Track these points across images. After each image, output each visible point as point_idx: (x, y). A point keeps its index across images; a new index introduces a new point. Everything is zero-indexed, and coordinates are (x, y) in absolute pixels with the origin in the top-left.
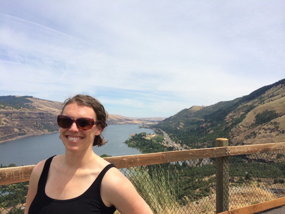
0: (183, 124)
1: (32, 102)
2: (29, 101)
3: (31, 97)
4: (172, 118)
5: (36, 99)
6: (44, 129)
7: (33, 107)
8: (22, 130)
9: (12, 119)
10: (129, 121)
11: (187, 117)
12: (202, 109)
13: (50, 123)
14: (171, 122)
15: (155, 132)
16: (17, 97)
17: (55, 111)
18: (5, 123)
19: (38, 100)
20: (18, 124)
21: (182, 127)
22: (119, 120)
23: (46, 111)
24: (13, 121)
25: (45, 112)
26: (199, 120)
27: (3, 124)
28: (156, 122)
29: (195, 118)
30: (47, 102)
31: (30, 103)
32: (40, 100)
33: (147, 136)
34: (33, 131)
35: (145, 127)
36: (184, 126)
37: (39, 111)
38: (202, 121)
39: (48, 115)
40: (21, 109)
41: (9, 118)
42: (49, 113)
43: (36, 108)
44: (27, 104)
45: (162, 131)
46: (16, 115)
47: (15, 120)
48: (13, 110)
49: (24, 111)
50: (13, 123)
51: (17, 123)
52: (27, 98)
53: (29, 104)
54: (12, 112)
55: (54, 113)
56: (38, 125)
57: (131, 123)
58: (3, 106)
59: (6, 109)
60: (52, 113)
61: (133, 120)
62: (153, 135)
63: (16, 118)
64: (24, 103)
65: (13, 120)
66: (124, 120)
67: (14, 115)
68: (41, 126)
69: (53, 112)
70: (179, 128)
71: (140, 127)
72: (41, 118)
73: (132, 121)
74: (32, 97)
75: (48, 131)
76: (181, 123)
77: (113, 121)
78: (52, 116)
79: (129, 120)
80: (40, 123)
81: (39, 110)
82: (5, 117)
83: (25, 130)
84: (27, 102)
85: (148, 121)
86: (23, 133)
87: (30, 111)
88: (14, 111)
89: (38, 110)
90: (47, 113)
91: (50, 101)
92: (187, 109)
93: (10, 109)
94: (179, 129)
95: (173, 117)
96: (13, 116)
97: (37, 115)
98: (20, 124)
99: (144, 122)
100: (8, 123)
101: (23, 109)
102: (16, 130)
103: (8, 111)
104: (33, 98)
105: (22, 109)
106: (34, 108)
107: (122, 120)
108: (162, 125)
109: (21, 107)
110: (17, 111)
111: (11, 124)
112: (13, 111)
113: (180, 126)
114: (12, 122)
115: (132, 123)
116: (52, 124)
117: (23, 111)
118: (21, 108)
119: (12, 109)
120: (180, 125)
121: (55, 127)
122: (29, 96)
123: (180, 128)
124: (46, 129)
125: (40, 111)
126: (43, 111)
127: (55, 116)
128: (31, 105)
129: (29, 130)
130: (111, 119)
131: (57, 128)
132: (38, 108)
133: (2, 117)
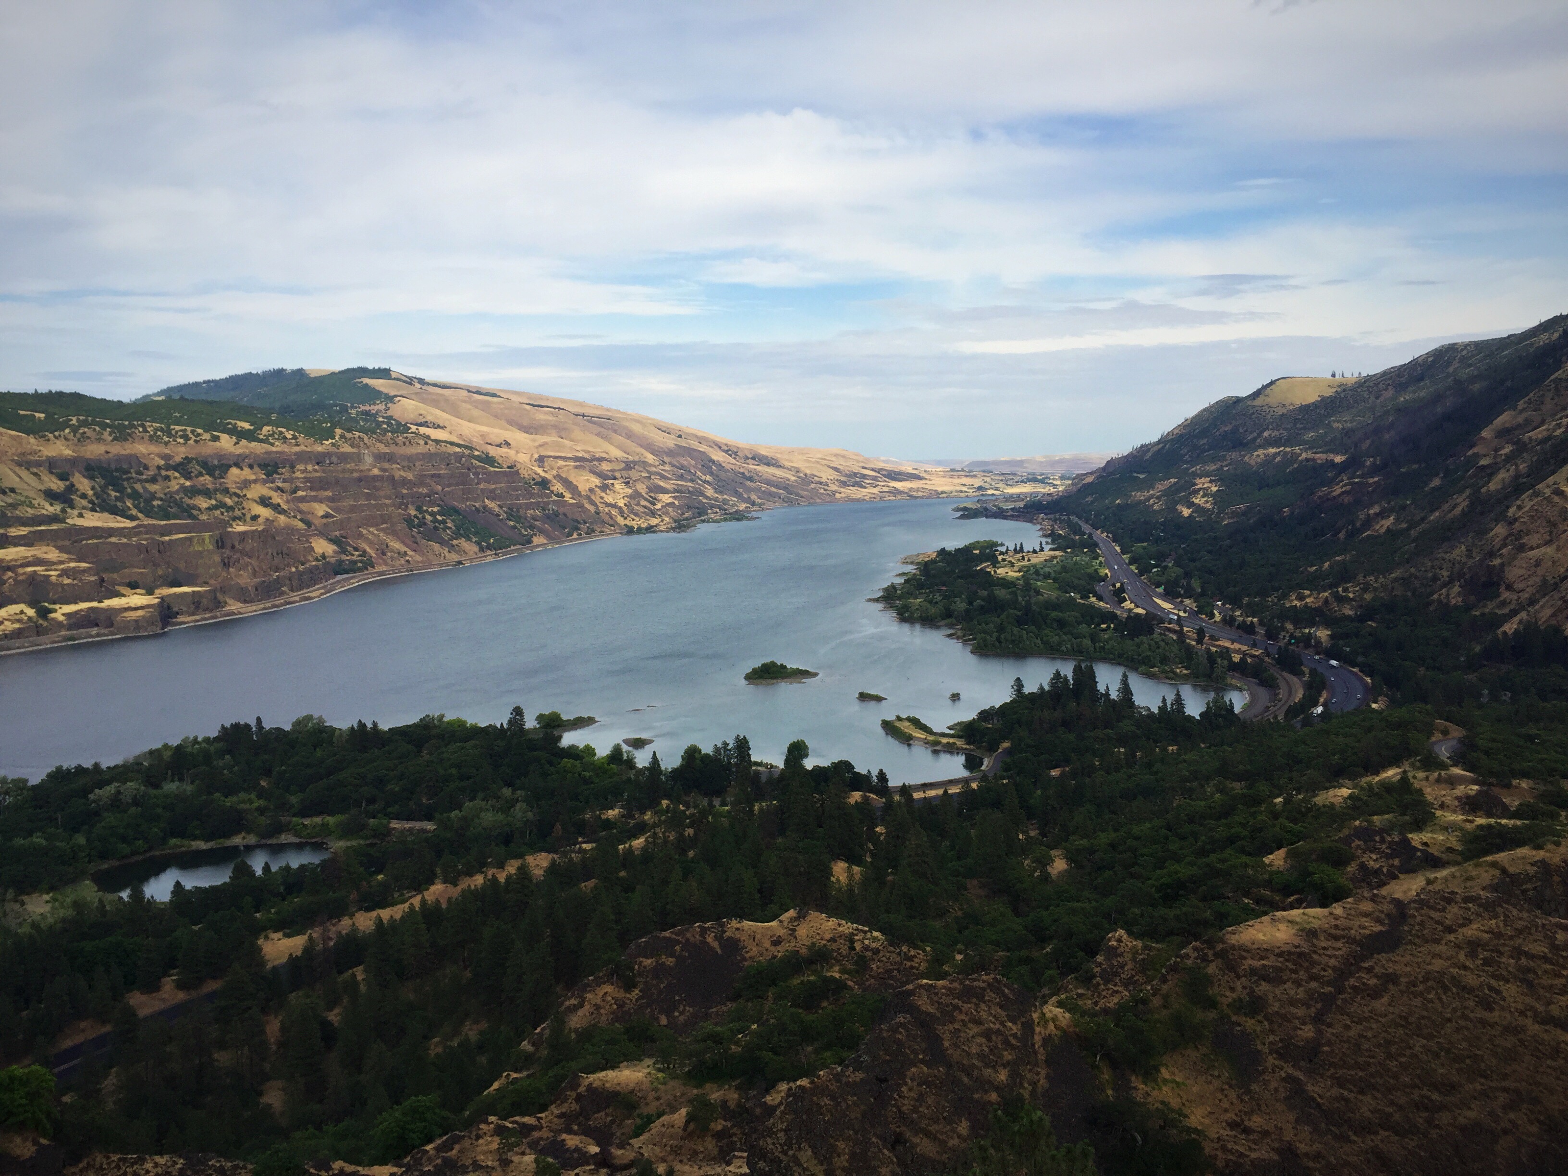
0: (1214, 489)
1: (390, 399)
2: (375, 395)
3: (384, 373)
5: (410, 381)
6: (456, 538)
7: (399, 423)
8: (350, 545)
9: (295, 488)
10: (900, 480)
11: (1238, 445)
12: (1329, 392)
13: (485, 507)
14: (1142, 476)
15: (1045, 536)
16: (312, 376)
17: (507, 444)
18: (264, 512)
19: (418, 386)
20: (327, 516)
21: (1208, 506)
22: (846, 476)
23: (460, 446)
24: (303, 499)
25: (458, 450)
26: (1307, 460)
27: (255, 518)
28: (1055, 482)
29: (1288, 449)
30: (465, 393)
31: (382, 407)
32: (429, 384)
33: (1004, 560)
34: (403, 549)
36: (1219, 498)
37: (426, 443)
38: (1332, 464)
39: (474, 462)
40: (337, 438)
41: (280, 485)
42: (476, 453)
43: (413, 428)
44: (367, 408)
45: (1086, 528)
46: (315, 471)
47: (313, 493)
48: (297, 445)
49: (352, 446)
50: (301, 512)
51: (320, 509)
52: (366, 381)
53: (374, 408)
54: (296, 454)
55: (504, 450)
56: (428, 517)
57: (911, 489)
58: (246, 426)
59: (261, 441)
60: (493, 451)
61: (923, 475)
62: (1035, 552)
63: (317, 484)
64: (353, 407)
65: (301, 493)
66: (875, 478)
67: (303, 472)
68: (443, 522)
69: (499, 446)
70: (1186, 511)
71: (968, 514)
72: (441, 479)
73: (919, 478)
74: (389, 370)
75: (476, 549)
76: (1198, 481)
77: (813, 486)
78: (492, 469)
79: (900, 473)
80: (436, 509)
81: (428, 437)
82: (265, 482)
83: (364, 546)
84: (363, 403)
85: (1008, 478)
86: (354, 558)
87: (383, 449)
88: (303, 448)
89: (422, 442)
90: (467, 452)
91: (478, 392)
92: (1238, 400)
93: (285, 438)
94: (1190, 516)
95: (1156, 448)
96: (298, 474)
97: (418, 464)
98: (339, 517)
99: (983, 485)
100: (279, 513)
101: (348, 435)
102: (322, 547)
103: (274, 449)
104: (394, 375)
105: (342, 436)
106: (401, 428)
107: (864, 476)
108: (1088, 499)
109: (334, 426)
110: (320, 449)
111: (295, 517)
112: (297, 449)
113: (1198, 500)
114: (300, 505)
115: (918, 490)
116: (497, 509)
117: (347, 449)
118: (338, 431)
119: (295, 438)
120: (1196, 492)
121: (514, 527)
122: (371, 367)
123: (1198, 509)
124: (469, 539)
125: (430, 442)
126: (446, 442)
127: (509, 467)
128: (383, 417)
129: (387, 546)
130: (802, 475)
131: (523, 530)
132: (423, 430)
133: (246, 484)
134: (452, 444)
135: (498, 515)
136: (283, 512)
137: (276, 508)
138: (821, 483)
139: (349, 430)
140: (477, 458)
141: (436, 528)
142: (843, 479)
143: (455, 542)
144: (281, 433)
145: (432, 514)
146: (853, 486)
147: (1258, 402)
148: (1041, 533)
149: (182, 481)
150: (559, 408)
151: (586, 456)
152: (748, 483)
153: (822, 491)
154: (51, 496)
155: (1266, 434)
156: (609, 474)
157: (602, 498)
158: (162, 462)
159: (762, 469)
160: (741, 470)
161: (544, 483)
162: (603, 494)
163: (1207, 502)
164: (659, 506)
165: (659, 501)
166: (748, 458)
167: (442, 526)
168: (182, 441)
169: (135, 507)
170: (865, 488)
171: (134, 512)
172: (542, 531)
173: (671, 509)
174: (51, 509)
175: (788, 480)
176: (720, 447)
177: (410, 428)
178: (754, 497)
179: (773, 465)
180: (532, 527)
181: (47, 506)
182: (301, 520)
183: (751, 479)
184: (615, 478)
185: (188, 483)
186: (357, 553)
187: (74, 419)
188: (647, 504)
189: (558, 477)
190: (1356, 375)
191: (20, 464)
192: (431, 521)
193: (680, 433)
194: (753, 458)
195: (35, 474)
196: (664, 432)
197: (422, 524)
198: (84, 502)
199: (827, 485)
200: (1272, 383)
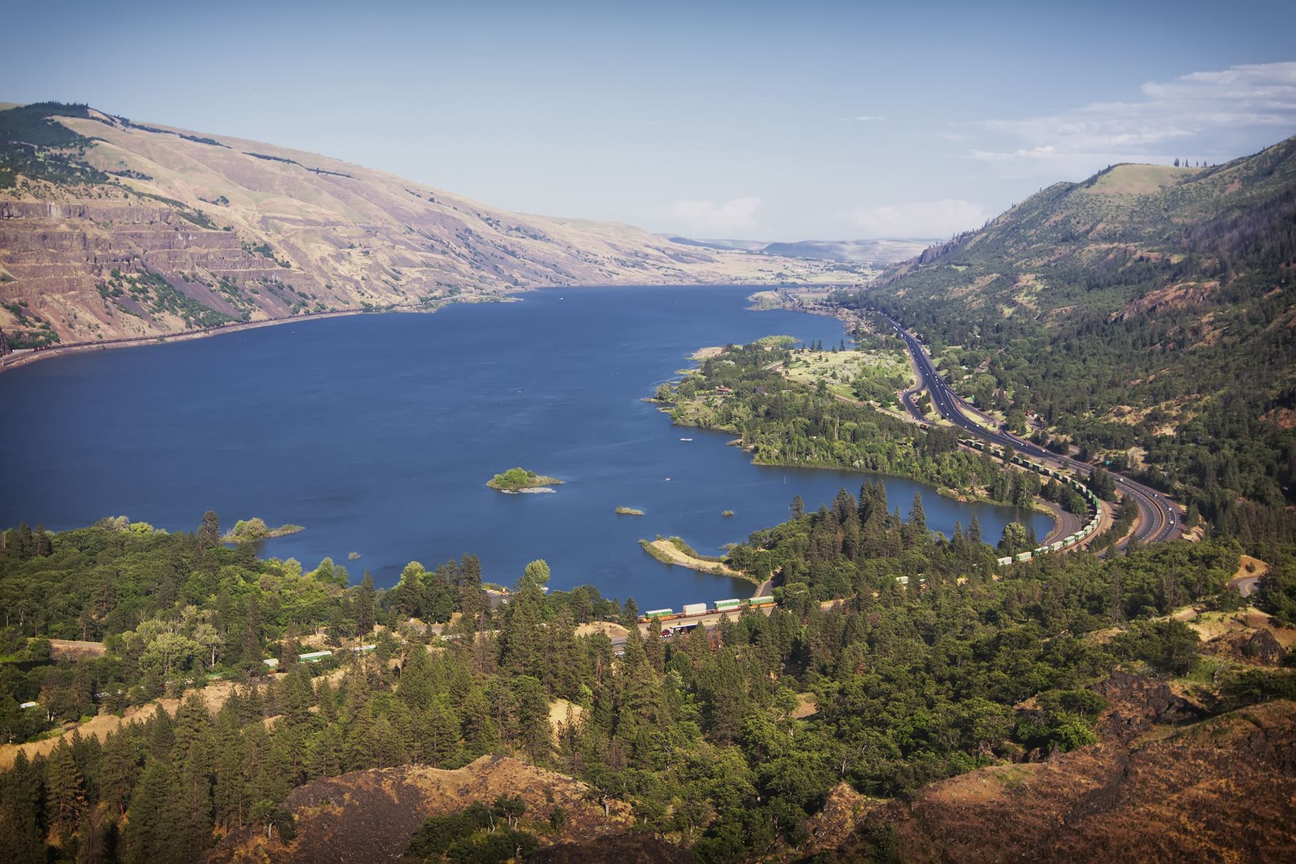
0: (1039, 287)
1: (86, 142)
2: (67, 137)
3: (80, 111)
4: (971, 244)
5: (111, 121)
6: (159, 311)
7: (95, 172)
8: (31, 315)
10: (687, 263)
11: (1069, 238)
12: (1171, 183)
13: (195, 275)
14: (961, 269)
17: (224, 201)
19: (122, 127)
21: (1031, 306)
22: (626, 254)
23: (167, 201)
26: (1141, 258)
28: (866, 272)
29: (1122, 246)
30: (178, 138)
31: (75, 151)
32: (134, 126)
33: (798, 360)
34: (95, 320)
36: (1044, 298)
37: (127, 197)
38: (1167, 265)
39: (184, 221)
40: (18, 186)
42: (187, 211)
43: (112, 178)
44: (58, 152)
49: (36, 196)
52: (57, 118)
53: (67, 152)
55: (220, 208)
56: (126, 286)
57: (700, 273)
60: (206, 209)
61: (716, 257)
62: (834, 351)
64: (39, 150)
66: (659, 259)
68: (144, 291)
69: (215, 203)
70: (1008, 312)
72: (142, 240)
74: (87, 107)
75: (184, 324)
76: (1022, 278)
77: (586, 264)
78: (204, 230)
79: (689, 254)
80: (135, 275)
81: (130, 189)
83: (47, 316)
84: (53, 145)
86: (35, 330)
87: (75, 202)
89: (121, 194)
90: (175, 209)
91: (193, 138)
92: (1071, 187)
94: (1011, 317)
95: (978, 238)
97: (116, 221)
98: (17, 280)
99: (785, 272)
101: (32, 183)
104: (92, 114)
105: (24, 184)
106: (98, 176)
107: (647, 256)
108: (901, 293)
109: (15, 171)
113: (1020, 299)
115: (708, 274)
116: (209, 279)
117: (29, 199)
118: (20, 178)
120: (1020, 290)
121: (229, 301)
122: (64, 103)
123: (1021, 310)
124: (174, 312)
125: (131, 195)
126: (150, 196)
127: (225, 229)
128: (77, 163)
129: (76, 317)
130: (574, 251)
131: (239, 304)
132: (124, 180)
134: (157, 198)
135: (209, 285)
138: (596, 262)
139: (33, 178)
140: (187, 216)
141: (135, 298)
142: (623, 258)
143: (156, 315)
145: (131, 281)
146: (633, 266)
147: (1094, 190)
150: (289, 161)
151: (320, 220)
152: (510, 258)
153: (597, 271)
155: (1100, 227)
156: (346, 241)
157: (335, 269)
159: (527, 242)
160: (503, 243)
161: (266, 250)
162: (337, 265)
163: (1030, 302)
164: (403, 282)
165: (403, 276)
166: (511, 229)
167: (142, 296)
170: (647, 269)
172: (262, 306)
173: (417, 285)
175: (558, 256)
176: (479, 215)
177: (108, 178)
178: (516, 275)
179: (541, 238)
180: (251, 301)
183: (513, 254)
184: (352, 247)
186: (38, 324)
188: (390, 279)
189: (284, 242)
190: (1201, 164)
192: (130, 290)
193: (432, 196)
194: (518, 229)
196: (413, 194)
197: (118, 292)
199: (603, 264)
200: (1109, 169)
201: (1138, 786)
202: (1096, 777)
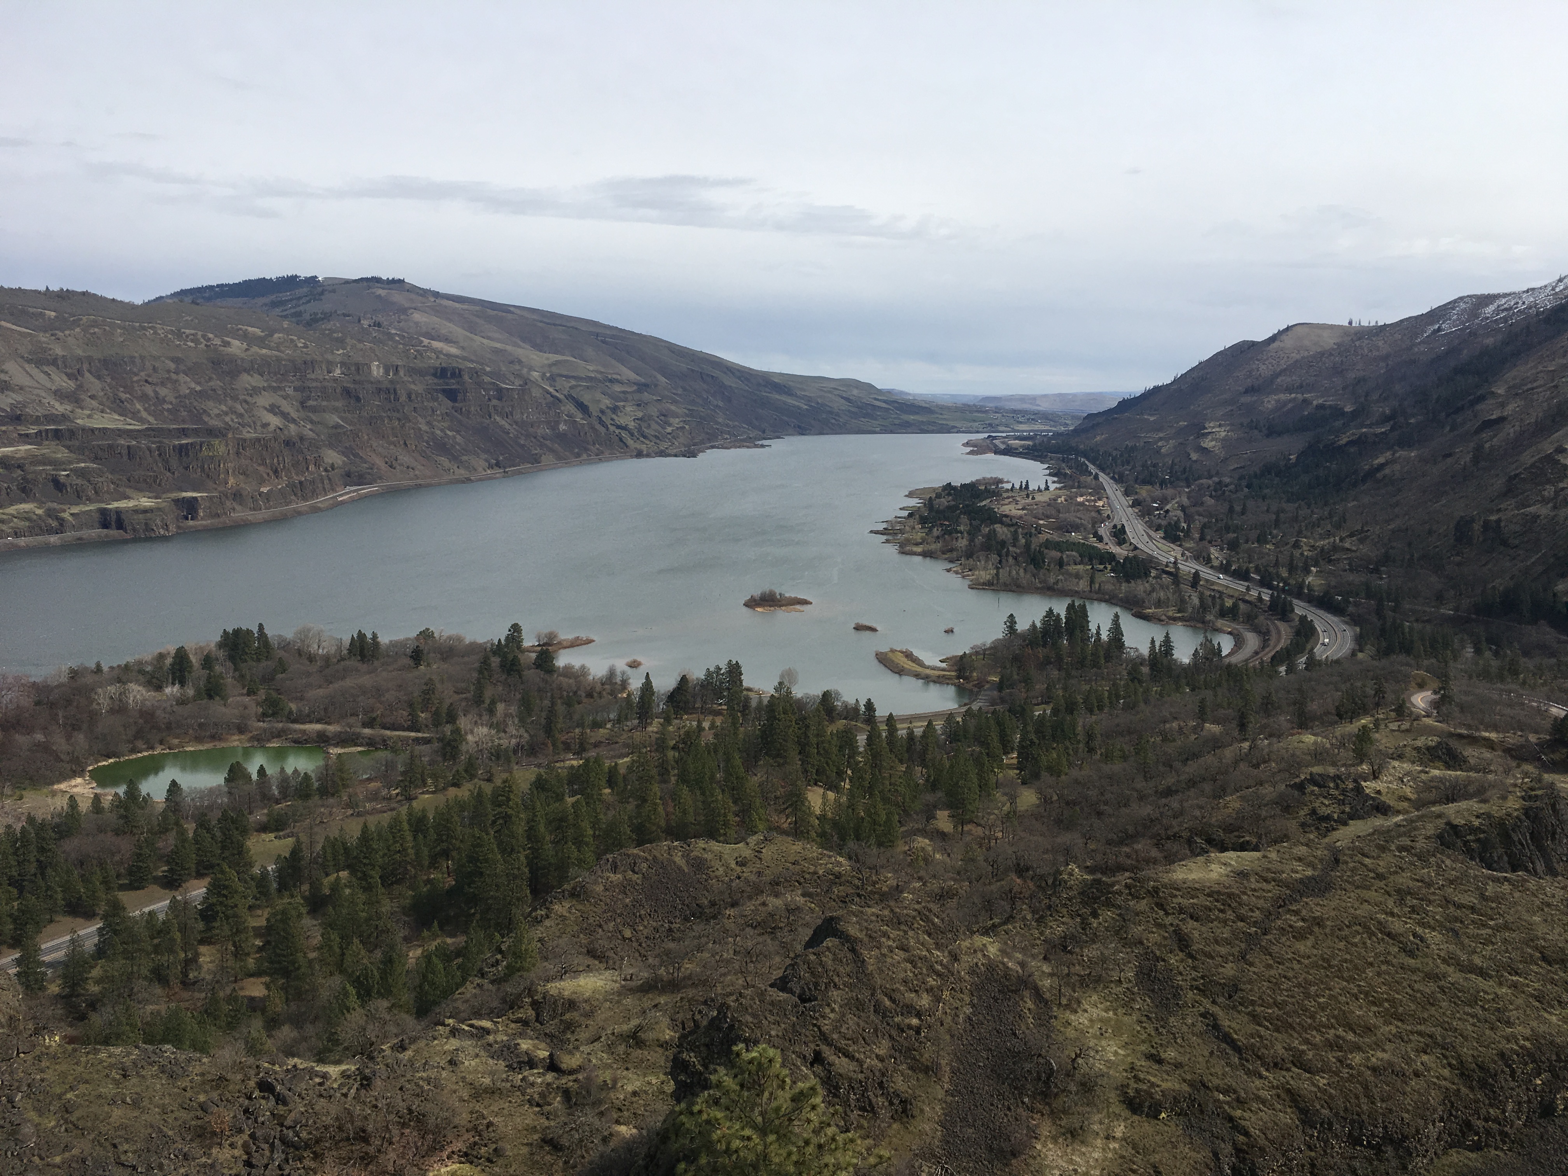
0: (1224, 433)
1: (403, 311)
2: (388, 306)
3: (398, 284)
4: (1162, 396)
5: (422, 293)
6: (465, 455)
7: (411, 336)
8: (360, 457)
9: (309, 398)
11: (1251, 388)
12: (1345, 340)
14: (1152, 418)
15: (1052, 475)
16: (325, 284)
17: (520, 362)
18: (275, 421)
19: (432, 299)
20: (337, 426)
21: (1217, 450)
22: (859, 406)
23: (472, 361)
24: (314, 410)
25: (469, 364)
26: (1320, 406)
27: (265, 425)
28: (1066, 421)
29: (1299, 396)
30: (478, 309)
31: (394, 318)
32: (440, 297)
33: (1009, 497)
34: (412, 462)
35: (1002, 447)
36: (1227, 444)
37: (438, 357)
38: (1340, 413)
39: (485, 379)
40: (348, 350)
41: (290, 393)
42: (487, 370)
43: (426, 341)
44: (380, 319)
45: (1093, 469)
47: (324, 403)
48: (307, 353)
49: (363, 356)
50: (312, 422)
51: (332, 419)
52: (379, 291)
53: (386, 320)
55: (514, 368)
56: (438, 432)
57: (922, 423)
58: (257, 333)
59: (272, 349)
60: (504, 368)
61: (934, 408)
62: (1040, 490)
63: (327, 394)
64: (364, 318)
65: (311, 403)
66: (887, 410)
67: (315, 381)
68: (453, 437)
69: (511, 363)
71: (979, 449)
72: (452, 395)
73: (932, 412)
74: (403, 281)
75: (485, 464)
76: (1208, 425)
78: (501, 386)
80: (445, 424)
81: (439, 351)
82: (275, 389)
83: (373, 458)
84: (376, 313)
85: (1019, 414)
86: (364, 470)
87: (395, 362)
88: (314, 357)
89: (434, 356)
90: (478, 367)
91: (492, 307)
92: (1253, 345)
93: (296, 346)
94: (1198, 461)
95: (1167, 391)
96: (309, 384)
97: (430, 379)
98: (349, 427)
99: (994, 421)
100: (289, 421)
101: (359, 347)
102: (331, 457)
103: (284, 356)
105: (352, 348)
106: (413, 341)
107: (877, 407)
109: (346, 337)
110: (329, 357)
111: (304, 426)
112: (308, 357)
113: (1208, 443)
114: (310, 414)
115: (929, 423)
116: (507, 426)
117: (358, 358)
118: (349, 343)
119: (305, 347)
120: (1205, 436)
121: (524, 445)
122: (384, 278)
123: (1206, 453)
124: (478, 456)
125: (442, 357)
126: (457, 358)
127: (520, 386)
128: (396, 330)
130: (814, 403)
131: (533, 448)
132: (436, 344)
133: (256, 391)
134: (463, 359)
135: (508, 433)
136: (294, 421)
137: (285, 416)
138: (834, 413)
139: (360, 342)
140: (489, 375)
142: (855, 409)
143: (464, 458)
144: (292, 341)
146: (865, 417)
147: (1274, 347)
148: (1048, 472)
149: (193, 385)
150: (573, 327)
151: (598, 377)
152: (761, 410)
153: (833, 421)
154: (60, 395)
155: (1279, 380)
156: (621, 395)
157: (612, 419)
158: (172, 366)
159: (775, 396)
160: (754, 397)
161: (555, 403)
162: (614, 416)
164: (670, 429)
165: (670, 425)
166: (759, 385)
168: (192, 344)
169: (145, 410)
170: (876, 419)
171: (144, 414)
172: (552, 450)
173: (682, 433)
174: (60, 408)
175: (801, 408)
176: (733, 373)
177: (423, 343)
178: (765, 424)
180: (542, 446)
181: (57, 405)
182: (311, 430)
183: (762, 406)
184: (626, 400)
185: (198, 388)
186: (365, 465)
187: (85, 318)
189: (569, 397)
190: (1373, 323)
191: (29, 361)
195: (46, 373)
198: (94, 403)
200: (1288, 328)
201: (1349, 873)
202: (1311, 865)
